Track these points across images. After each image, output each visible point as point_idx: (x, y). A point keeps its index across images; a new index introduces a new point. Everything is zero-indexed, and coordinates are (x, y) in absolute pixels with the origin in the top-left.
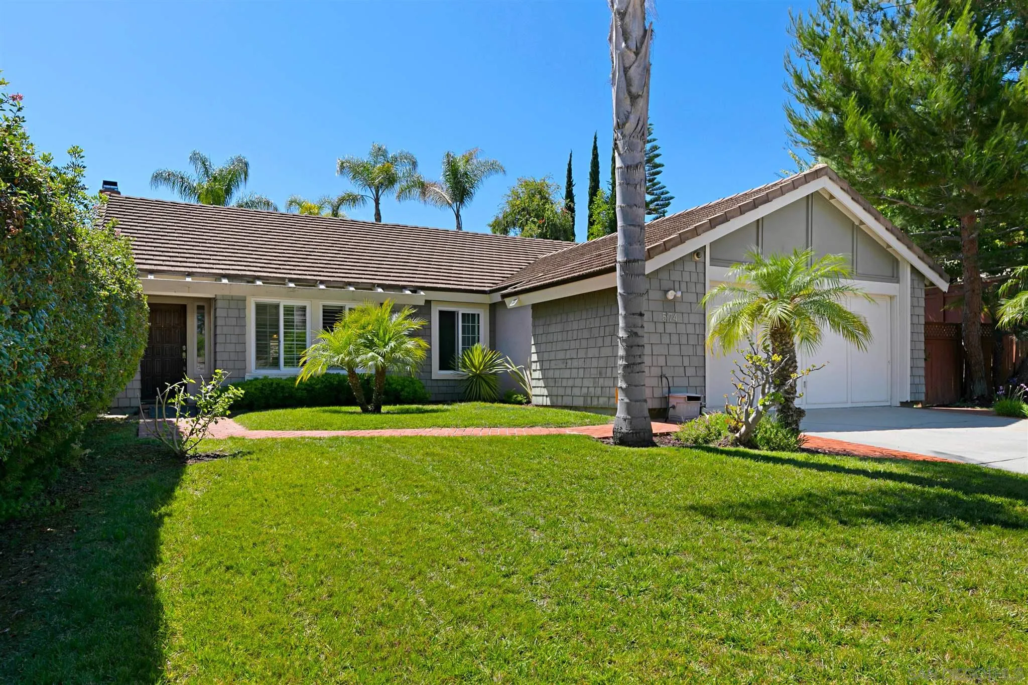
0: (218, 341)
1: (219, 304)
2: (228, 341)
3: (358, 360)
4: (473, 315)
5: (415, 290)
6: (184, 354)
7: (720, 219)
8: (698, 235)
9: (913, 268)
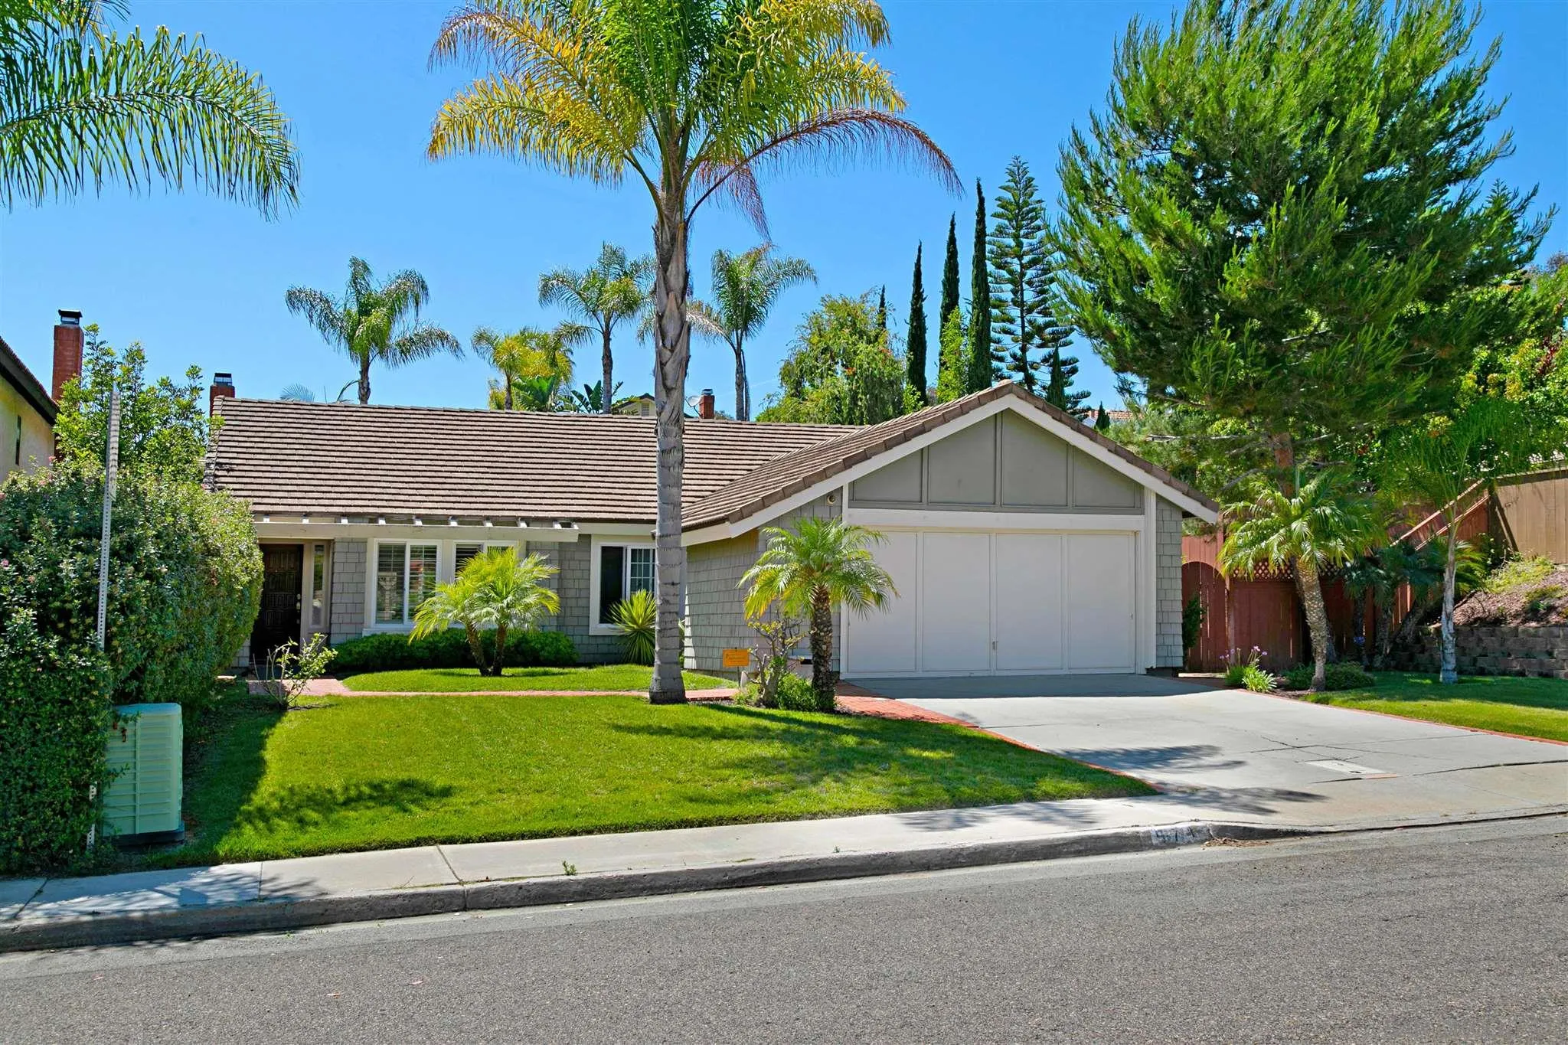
0: (335, 591)
1: (338, 547)
2: (345, 590)
3: (473, 615)
4: (647, 551)
5: (567, 524)
6: (298, 605)
7: (858, 458)
8: (827, 478)
9: (1160, 498)
